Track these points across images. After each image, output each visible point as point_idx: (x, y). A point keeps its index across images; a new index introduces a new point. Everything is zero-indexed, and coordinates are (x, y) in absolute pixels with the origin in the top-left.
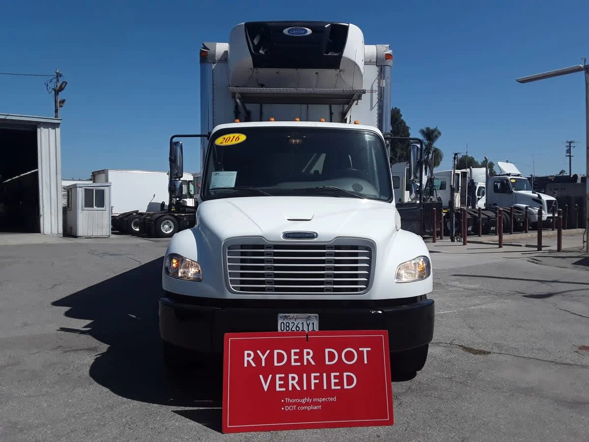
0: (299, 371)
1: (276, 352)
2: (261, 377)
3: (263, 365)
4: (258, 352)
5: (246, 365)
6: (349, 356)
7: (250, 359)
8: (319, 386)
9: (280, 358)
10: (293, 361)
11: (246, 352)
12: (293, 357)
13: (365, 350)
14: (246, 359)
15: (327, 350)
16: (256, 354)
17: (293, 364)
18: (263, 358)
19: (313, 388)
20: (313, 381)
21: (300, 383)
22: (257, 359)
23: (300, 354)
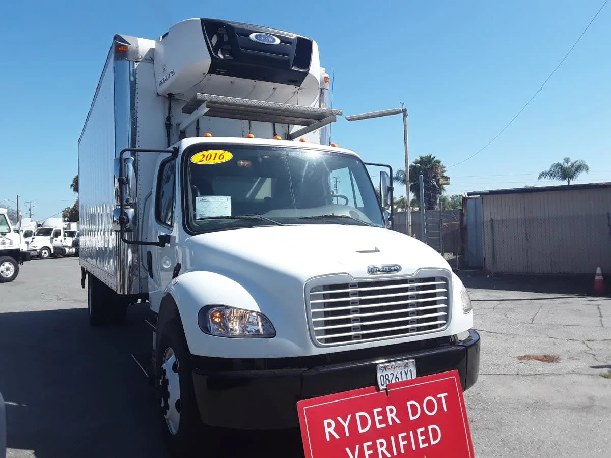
0: (386, 434)
1: (358, 415)
2: (347, 449)
3: (347, 434)
4: (339, 419)
5: (328, 439)
6: (430, 406)
7: (331, 430)
8: (408, 447)
9: (364, 421)
10: (377, 422)
11: (326, 422)
12: (377, 418)
13: (442, 396)
14: (327, 430)
15: (409, 403)
16: (337, 422)
17: (379, 426)
18: (346, 425)
19: (403, 451)
20: (402, 443)
21: (389, 449)
22: (339, 429)
23: (383, 413)
